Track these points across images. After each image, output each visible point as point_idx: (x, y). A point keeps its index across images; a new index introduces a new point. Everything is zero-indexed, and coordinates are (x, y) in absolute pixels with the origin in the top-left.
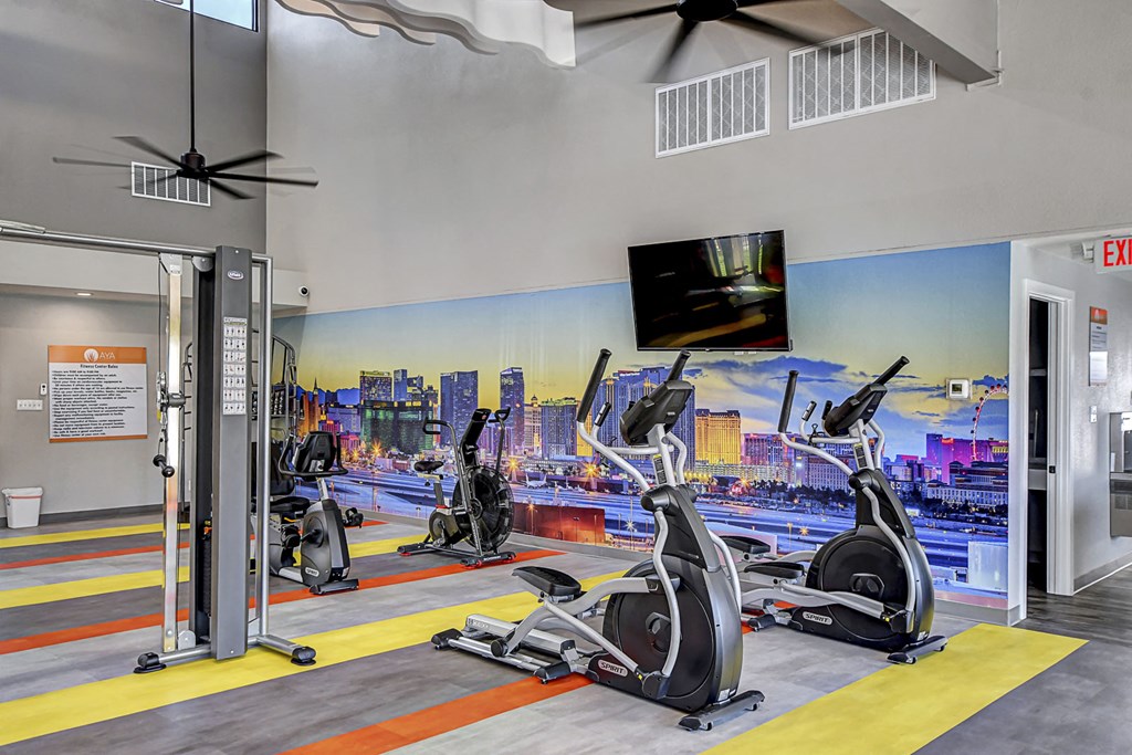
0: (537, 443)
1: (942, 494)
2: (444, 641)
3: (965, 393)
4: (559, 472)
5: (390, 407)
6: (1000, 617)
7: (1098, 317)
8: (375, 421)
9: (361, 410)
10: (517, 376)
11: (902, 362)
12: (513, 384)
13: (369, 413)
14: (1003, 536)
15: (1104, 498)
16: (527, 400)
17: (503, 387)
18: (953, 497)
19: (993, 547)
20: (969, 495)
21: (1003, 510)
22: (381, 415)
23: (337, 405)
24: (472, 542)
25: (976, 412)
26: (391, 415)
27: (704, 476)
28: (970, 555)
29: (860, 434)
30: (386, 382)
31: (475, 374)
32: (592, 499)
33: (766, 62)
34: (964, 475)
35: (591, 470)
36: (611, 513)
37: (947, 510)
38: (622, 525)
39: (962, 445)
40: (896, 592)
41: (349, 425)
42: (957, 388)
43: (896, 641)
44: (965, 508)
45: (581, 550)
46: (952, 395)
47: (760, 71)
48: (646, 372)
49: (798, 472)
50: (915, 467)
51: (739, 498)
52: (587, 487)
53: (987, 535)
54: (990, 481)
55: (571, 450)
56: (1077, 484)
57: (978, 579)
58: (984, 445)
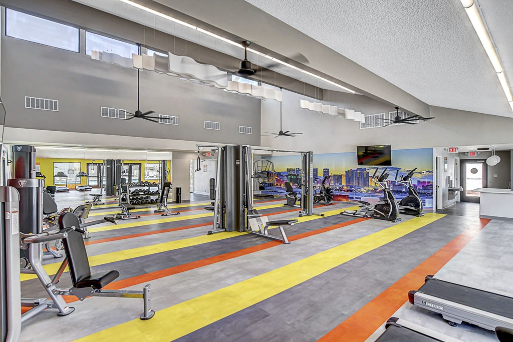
0: (332, 182)
1: (421, 191)
2: (341, 214)
3: (425, 174)
4: (338, 188)
5: (295, 175)
6: (432, 212)
7: (446, 159)
8: (291, 178)
9: (287, 176)
10: (328, 170)
11: (416, 168)
12: (326, 171)
13: (289, 177)
14: (432, 198)
15: (447, 192)
16: (330, 174)
17: (324, 172)
18: (423, 191)
19: (431, 200)
20: (426, 191)
21: (432, 193)
22: (292, 177)
23: (281, 175)
24: (325, 201)
25: (427, 177)
26: (295, 177)
27: (371, 188)
28: (426, 201)
29: (409, 180)
30: (294, 170)
31: (317, 169)
32: (345, 193)
33: (384, 113)
34: (424, 187)
35: (345, 187)
36: (350, 196)
37: (421, 193)
38: (353, 198)
39: (424, 182)
40: (417, 205)
41: (284, 179)
42: (423, 173)
43: (417, 213)
44: (425, 193)
45: (343, 203)
46: (423, 174)
47: (383, 115)
48: (358, 169)
49: (392, 188)
50: (416, 187)
51: (379, 192)
52: (344, 191)
53: (429, 198)
54: (430, 188)
55: (341, 184)
56: (443, 190)
57: (427, 205)
58: (428, 182)
